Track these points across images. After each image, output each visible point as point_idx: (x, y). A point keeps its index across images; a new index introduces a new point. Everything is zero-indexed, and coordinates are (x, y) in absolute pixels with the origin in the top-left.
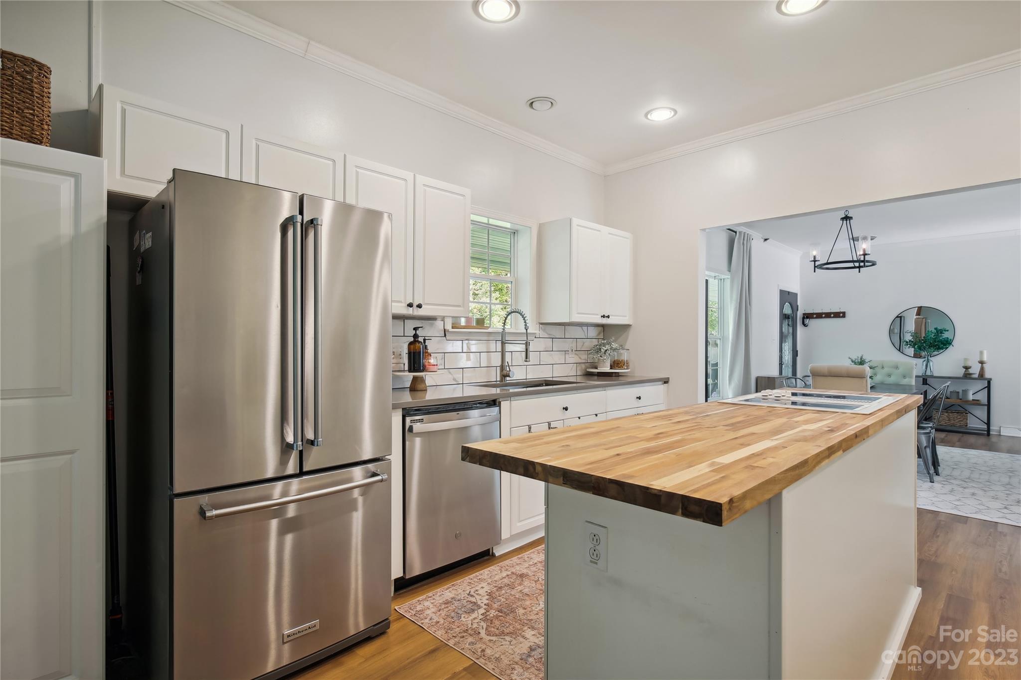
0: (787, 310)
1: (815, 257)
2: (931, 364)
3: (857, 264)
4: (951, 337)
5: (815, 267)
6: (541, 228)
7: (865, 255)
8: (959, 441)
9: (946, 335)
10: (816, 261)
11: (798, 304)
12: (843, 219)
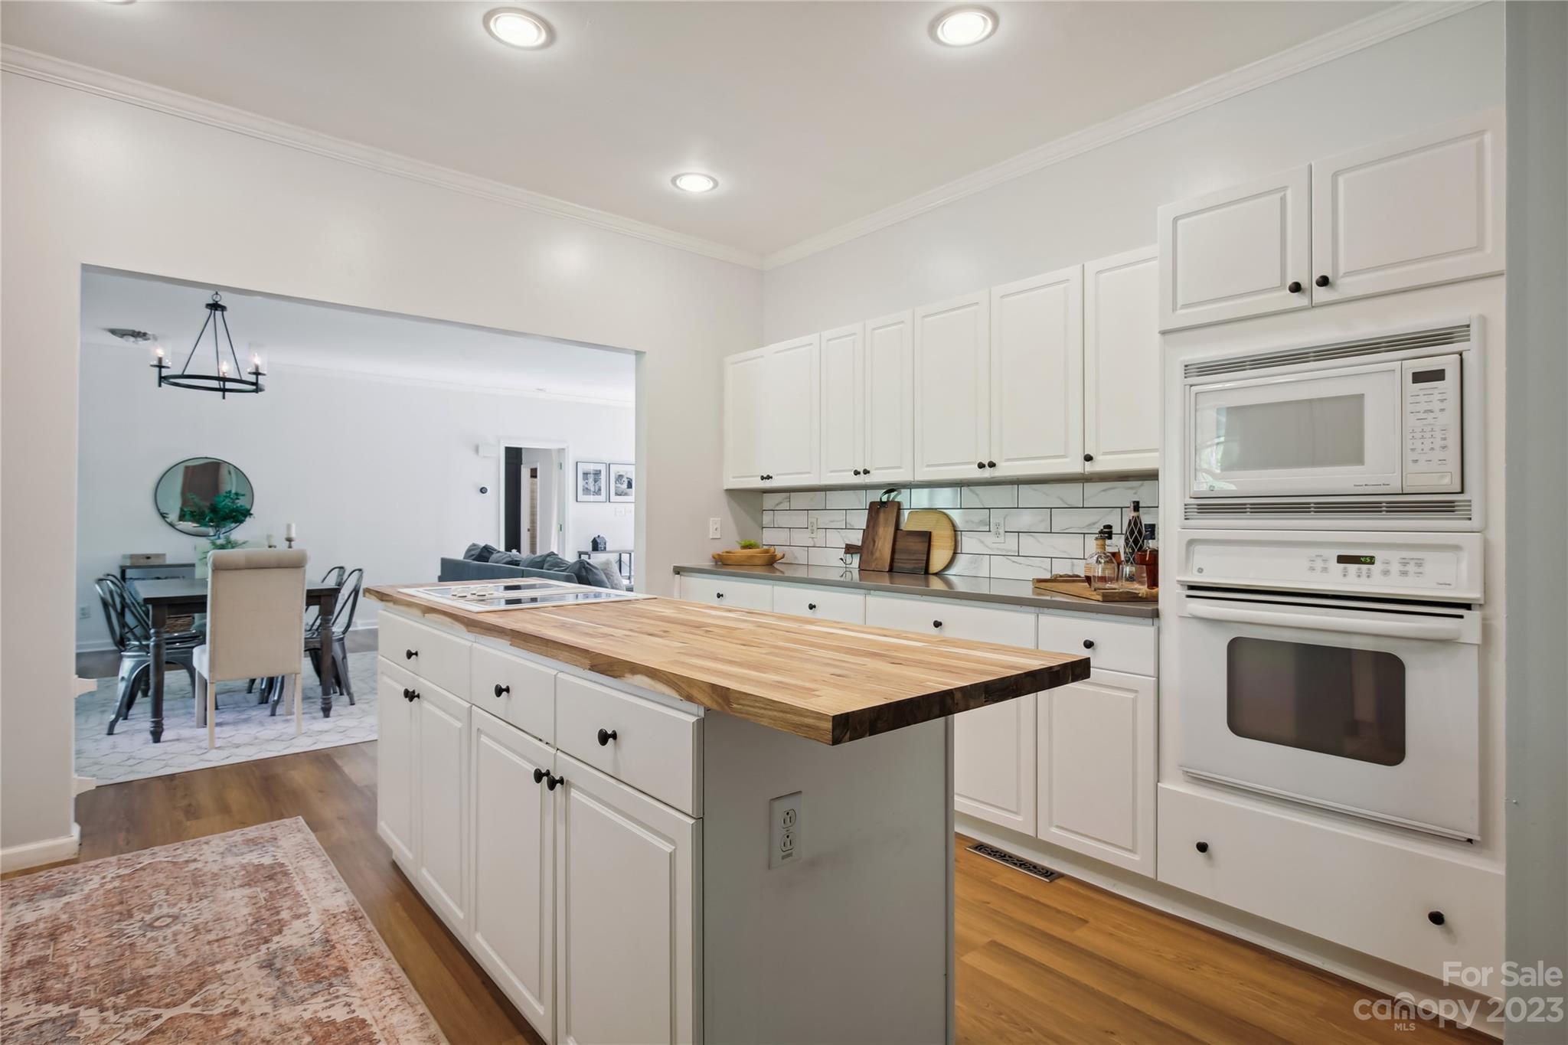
1: (160, 360)
4: (248, 506)
5: (161, 377)
9: (241, 502)
10: (164, 367)
12: (209, 306)
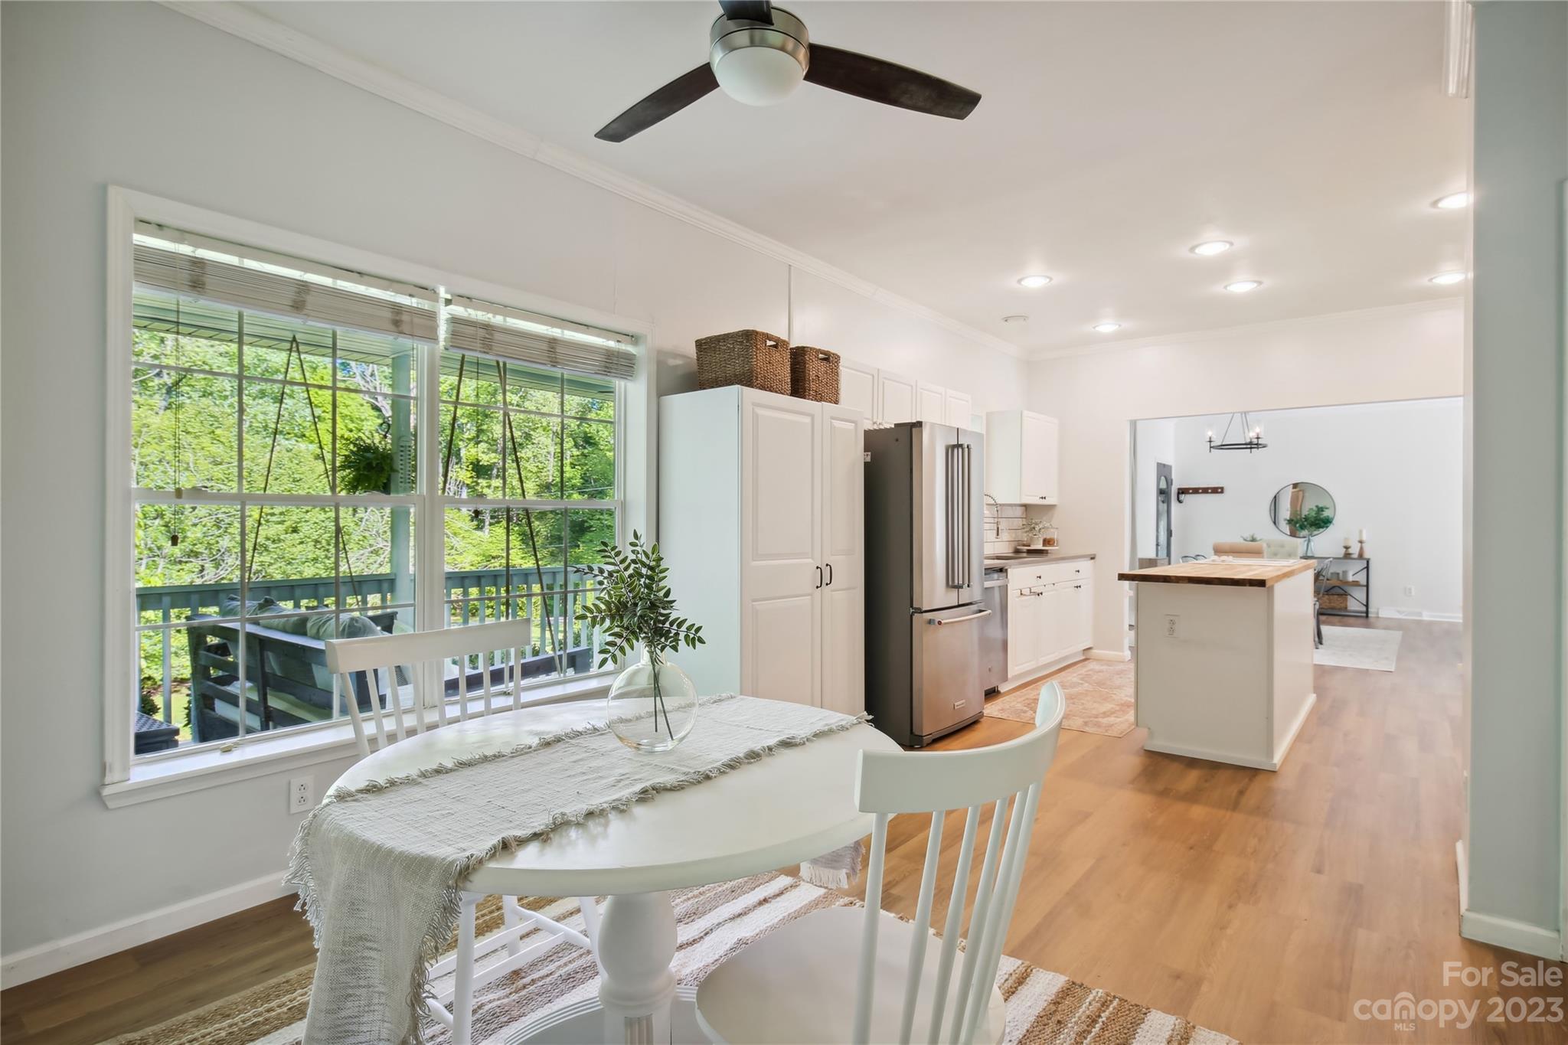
0: (1163, 485)
1: (1210, 438)
2: (1312, 544)
3: (1249, 446)
4: (1331, 516)
5: (1211, 447)
6: (988, 415)
7: (1258, 438)
8: (1340, 622)
9: (1326, 514)
11: (1173, 477)
